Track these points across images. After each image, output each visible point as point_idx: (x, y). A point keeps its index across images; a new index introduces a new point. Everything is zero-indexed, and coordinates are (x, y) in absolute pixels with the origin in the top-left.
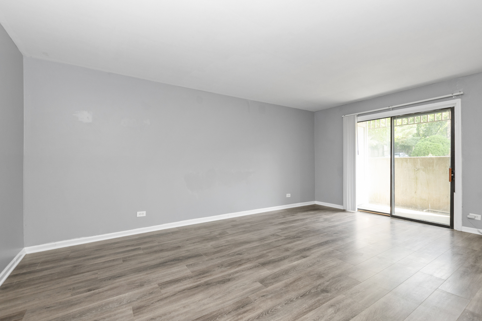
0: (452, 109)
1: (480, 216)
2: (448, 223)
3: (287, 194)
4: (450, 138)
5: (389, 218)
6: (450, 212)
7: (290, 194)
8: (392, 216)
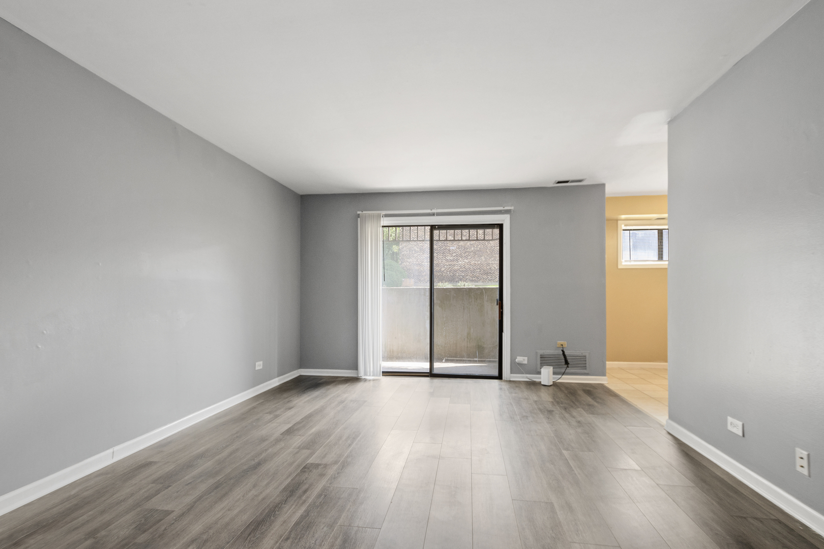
0: (500, 227)
1: (527, 358)
2: (496, 373)
3: (257, 363)
4: (498, 262)
5: (427, 379)
6: (498, 360)
7: (261, 363)
8: (431, 374)
